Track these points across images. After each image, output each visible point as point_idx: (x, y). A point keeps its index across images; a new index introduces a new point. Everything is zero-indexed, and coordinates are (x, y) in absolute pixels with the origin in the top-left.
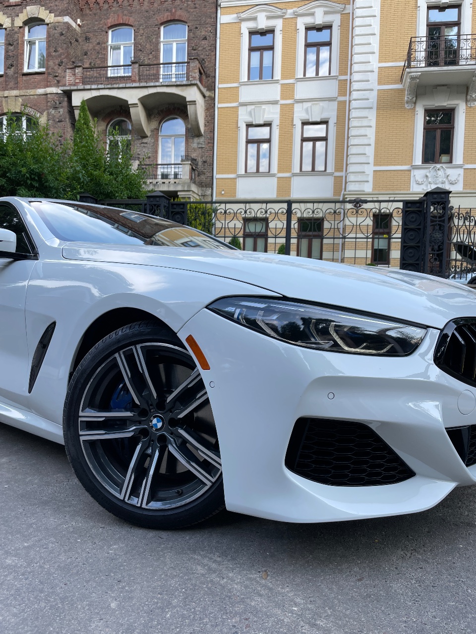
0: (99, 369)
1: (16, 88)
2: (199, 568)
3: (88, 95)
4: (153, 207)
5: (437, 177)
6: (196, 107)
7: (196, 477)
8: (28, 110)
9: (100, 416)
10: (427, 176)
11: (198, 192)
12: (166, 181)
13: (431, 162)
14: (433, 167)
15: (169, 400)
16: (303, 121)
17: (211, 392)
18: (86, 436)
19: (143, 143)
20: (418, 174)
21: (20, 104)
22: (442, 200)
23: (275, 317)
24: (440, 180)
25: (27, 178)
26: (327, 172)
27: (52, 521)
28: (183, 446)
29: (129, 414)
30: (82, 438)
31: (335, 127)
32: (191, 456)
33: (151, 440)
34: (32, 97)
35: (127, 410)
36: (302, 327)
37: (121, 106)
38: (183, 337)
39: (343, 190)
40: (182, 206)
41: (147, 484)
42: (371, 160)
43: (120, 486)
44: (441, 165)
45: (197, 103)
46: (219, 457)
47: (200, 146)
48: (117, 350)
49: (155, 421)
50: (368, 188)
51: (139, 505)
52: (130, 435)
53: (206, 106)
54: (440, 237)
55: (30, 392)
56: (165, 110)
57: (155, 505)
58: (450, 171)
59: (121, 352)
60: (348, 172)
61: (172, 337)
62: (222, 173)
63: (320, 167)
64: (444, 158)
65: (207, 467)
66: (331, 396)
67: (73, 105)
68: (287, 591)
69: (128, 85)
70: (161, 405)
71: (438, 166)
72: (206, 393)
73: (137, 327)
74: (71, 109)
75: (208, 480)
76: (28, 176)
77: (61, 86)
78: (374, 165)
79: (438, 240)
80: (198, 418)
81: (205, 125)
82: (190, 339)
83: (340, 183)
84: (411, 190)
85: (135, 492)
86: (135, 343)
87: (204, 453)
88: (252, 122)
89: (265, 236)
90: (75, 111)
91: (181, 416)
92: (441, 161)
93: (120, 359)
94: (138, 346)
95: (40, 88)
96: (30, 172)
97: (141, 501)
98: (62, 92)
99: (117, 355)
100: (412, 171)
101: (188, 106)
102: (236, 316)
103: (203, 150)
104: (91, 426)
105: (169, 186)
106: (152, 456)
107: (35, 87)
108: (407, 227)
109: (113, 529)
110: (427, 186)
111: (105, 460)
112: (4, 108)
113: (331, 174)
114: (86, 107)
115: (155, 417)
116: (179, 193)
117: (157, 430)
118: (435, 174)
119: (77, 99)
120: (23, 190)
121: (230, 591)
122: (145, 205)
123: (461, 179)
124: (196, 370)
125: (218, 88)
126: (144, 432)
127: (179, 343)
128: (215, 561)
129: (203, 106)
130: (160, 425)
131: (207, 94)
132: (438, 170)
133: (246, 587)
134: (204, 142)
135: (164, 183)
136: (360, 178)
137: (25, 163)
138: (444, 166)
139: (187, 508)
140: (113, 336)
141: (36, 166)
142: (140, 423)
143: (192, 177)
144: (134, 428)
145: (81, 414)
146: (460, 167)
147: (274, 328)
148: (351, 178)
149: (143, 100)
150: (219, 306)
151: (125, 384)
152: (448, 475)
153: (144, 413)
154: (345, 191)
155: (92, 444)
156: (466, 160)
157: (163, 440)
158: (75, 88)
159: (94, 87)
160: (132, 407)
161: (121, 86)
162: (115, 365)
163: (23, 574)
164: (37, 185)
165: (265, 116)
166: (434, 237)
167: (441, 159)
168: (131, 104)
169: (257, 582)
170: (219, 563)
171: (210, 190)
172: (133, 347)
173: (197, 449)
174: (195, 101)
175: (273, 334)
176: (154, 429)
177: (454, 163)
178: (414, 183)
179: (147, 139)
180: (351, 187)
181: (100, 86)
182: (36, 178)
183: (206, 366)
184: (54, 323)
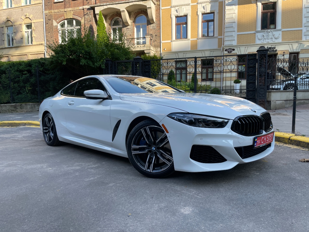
0: (137, 134)
1: (69, 7)
2: (168, 185)
3: (102, 8)
4: (136, 63)
5: (268, 36)
6: (151, 10)
7: (166, 163)
8: (75, 17)
9: (138, 147)
10: (264, 36)
11: (154, 49)
12: (139, 46)
13: (266, 29)
14: (266, 31)
15: (157, 142)
16: (202, 13)
17: (169, 139)
18: (134, 153)
19: (128, 28)
20: (259, 35)
21: (72, 14)
22: (264, 53)
23: (186, 118)
24: (270, 37)
25: (84, 54)
26: (215, 36)
27: (125, 177)
28: (162, 155)
29: (145, 146)
30: (133, 153)
31: (218, 14)
32: (164, 158)
33: (152, 154)
34: (77, 10)
35: (144, 145)
36: (194, 121)
37: (117, 12)
38: (161, 124)
39: (223, 45)
40: (148, 62)
41: (152, 166)
42: (236, 29)
43: (144, 166)
44: (270, 30)
45: (152, 8)
46: (173, 158)
47: (154, 28)
48: (142, 128)
49: (153, 148)
50: (235, 43)
51: (150, 171)
52: (146, 152)
53: (156, 9)
54: (264, 70)
55: (112, 141)
56: (137, 12)
57: (154, 171)
58: (275, 33)
59: (143, 129)
60: (225, 36)
61: (157, 124)
62: (165, 40)
63: (211, 34)
64: (272, 26)
65: (169, 160)
66: (201, 139)
67: (96, 13)
68: (192, 190)
69: (120, 2)
70: (154, 143)
71: (269, 30)
72: (168, 139)
73: (147, 121)
74: (95, 15)
75: (169, 164)
76: (85, 53)
77: (90, 5)
78: (238, 32)
79: (263, 71)
80: (165, 147)
81: (156, 18)
82: (163, 125)
83: (221, 42)
84: (256, 43)
85: (149, 168)
86: (146, 126)
87: (168, 156)
88: (178, 15)
89: (185, 68)
90: (96, 16)
91: (161, 146)
92: (270, 28)
93: (142, 131)
94: (147, 127)
95: (80, 6)
96: (85, 52)
97: (150, 170)
98: (90, 8)
99: (141, 129)
100: (256, 34)
101: (148, 10)
102: (175, 118)
103: (155, 30)
104: (135, 150)
105: (140, 48)
106: (153, 158)
107: (78, 6)
108: (249, 66)
109: (143, 178)
110: (264, 40)
111: (139, 159)
112: (65, 16)
113: (216, 37)
114: (102, 14)
115: (153, 147)
116: (145, 51)
117: (154, 150)
118: (267, 34)
119: (98, 10)
120: (83, 60)
121: (177, 190)
122: (133, 62)
123: (281, 36)
124: (164, 133)
125: (161, 9)
126: (150, 151)
127: (160, 126)
128: (172, 184)
129: (155, 9)
130: (154, 149)
131: (156, 3)
132: (269, 32)
133: (181, 189)
134: (156, 26)
135: (138, 47)
136: (230, 38)
137: (83, 48)
138: (272, 30)
139: (164, 172)
140: (140, 124)
141: (88, 49)
142: (149, 149)
143: (151, 44)
144: (147, 150)
145: (132, 146)
146: (280, 30)
147: (186, 121)
148: (226, 39)
149: (127, 8)
150: (170, 116)
151: (144, 137)
152: (236, 160)
153: (150, 146)
154: (224, 45)
155: (135, 155)
156: (283, 27)
157: (156, 153)
158: (96, 5)
159: (104, 4)
160: (146, 144)
161: (117, 3)
162: (141, 132)
163: (123, 187)
164: (88, 57)
165: (184, 11)
166: (261, 70)
167: (271, 26)
168: (121, 11)
169: (184, 188)
170: (173, 185)
171: (159, 49)
172: (146, 127)
173: (166, 155)
174: (151, 7)
175: (186, 123)
176: (153, 150)
177: (277, 28)
178: (257, 39)
179: (129, 26)
180: (226, 43)
181: (107, 4)
182: (88, 54)
183: (168, 132)
184: (120, 120)
